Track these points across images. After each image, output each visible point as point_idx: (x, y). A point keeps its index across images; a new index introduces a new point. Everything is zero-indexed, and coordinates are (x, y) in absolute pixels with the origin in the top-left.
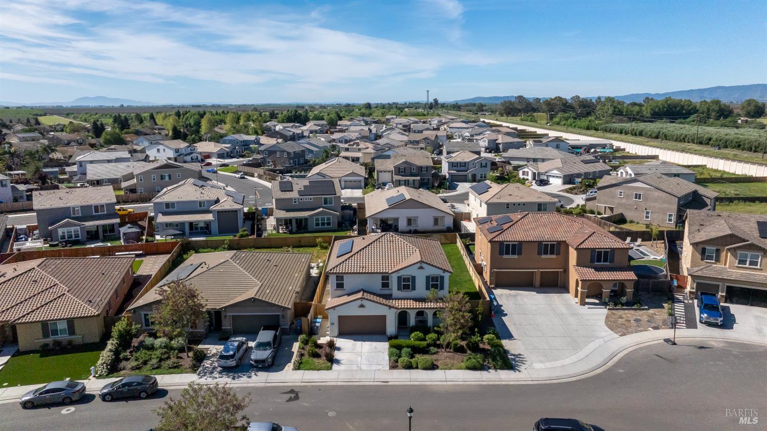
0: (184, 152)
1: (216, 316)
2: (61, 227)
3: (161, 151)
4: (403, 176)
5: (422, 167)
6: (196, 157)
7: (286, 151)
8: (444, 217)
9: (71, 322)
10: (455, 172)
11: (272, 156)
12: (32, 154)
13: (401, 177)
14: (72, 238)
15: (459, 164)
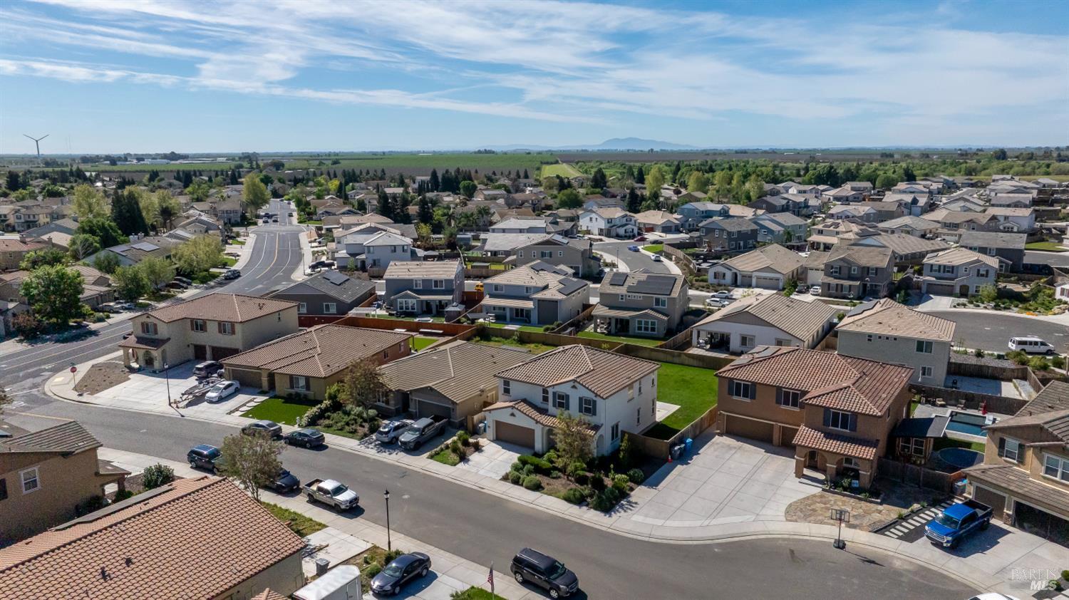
0: (618, 223)
1: (404, 397)
2: (399, 298)
3: (594, 220)
4: (836, 278)
5: (868, 268)
6: (631, 230)
7: (726, 230)
8: (791, 340)
9: (307, 379)
10: (934, 279)
11: (709, 236)
12: (468, 217)
13: (832, 279)
14: (408, 309)
15: (942, 268)
